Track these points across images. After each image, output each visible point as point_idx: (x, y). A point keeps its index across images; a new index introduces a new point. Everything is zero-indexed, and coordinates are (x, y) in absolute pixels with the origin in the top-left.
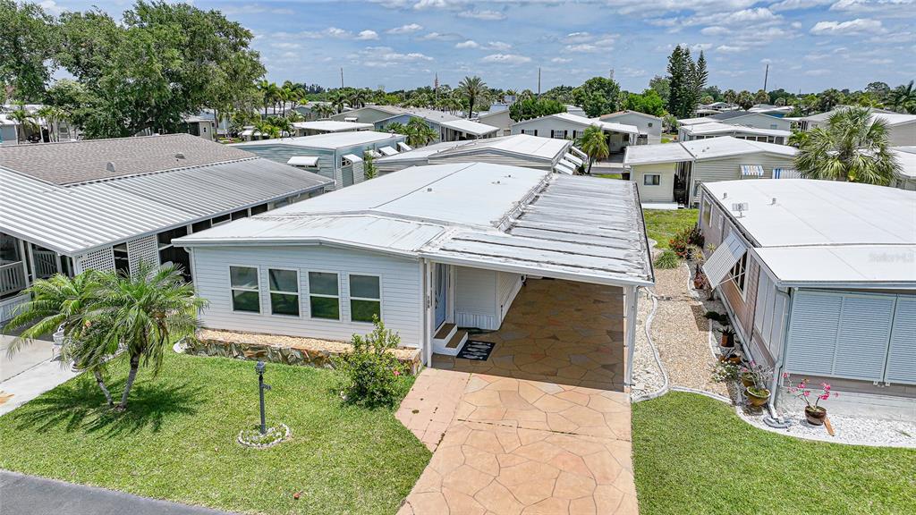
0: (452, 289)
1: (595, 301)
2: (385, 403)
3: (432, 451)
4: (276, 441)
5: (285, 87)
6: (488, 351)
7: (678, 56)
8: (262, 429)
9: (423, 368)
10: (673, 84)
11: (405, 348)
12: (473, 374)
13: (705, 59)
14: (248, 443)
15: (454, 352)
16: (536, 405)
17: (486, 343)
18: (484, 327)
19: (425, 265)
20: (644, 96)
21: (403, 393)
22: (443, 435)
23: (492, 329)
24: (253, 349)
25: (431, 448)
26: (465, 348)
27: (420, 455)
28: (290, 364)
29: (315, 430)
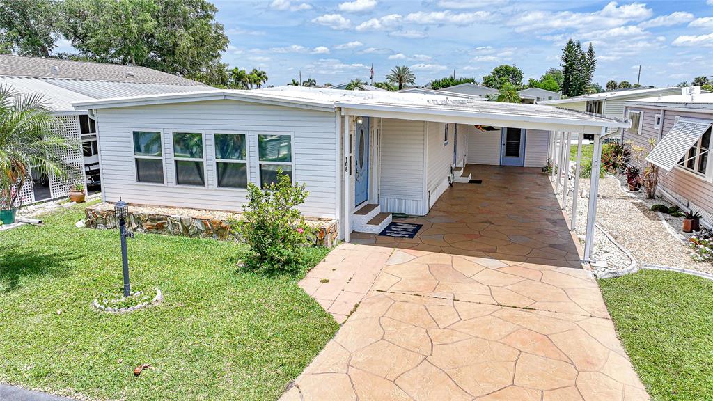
0: (375, 167)
1: (526, 198)
2: (287, 271)
3: (340, 323)
4: (139, 305)
5: (252, 74)
6: (415, 231)
7: (571, 48)
8: (126, 291)
9: (340, 243)
10: (566, 71)
11: (319, 219)
12: (397, 249)
13: (594, 50)
14: (103, 307)
15: (377, 229)
16: (475, 278)
17: (413, 225)
18: (411, 213)
19: (343, 117)
20: (542, 81)
21: (312, 263)
22: (357, 306)
23: (419, 214)
24: (153, 220)
25: (339, 319)
26: (389, 228)
27: (323, 326)
28: (191, 236)
29: (195, 297)
